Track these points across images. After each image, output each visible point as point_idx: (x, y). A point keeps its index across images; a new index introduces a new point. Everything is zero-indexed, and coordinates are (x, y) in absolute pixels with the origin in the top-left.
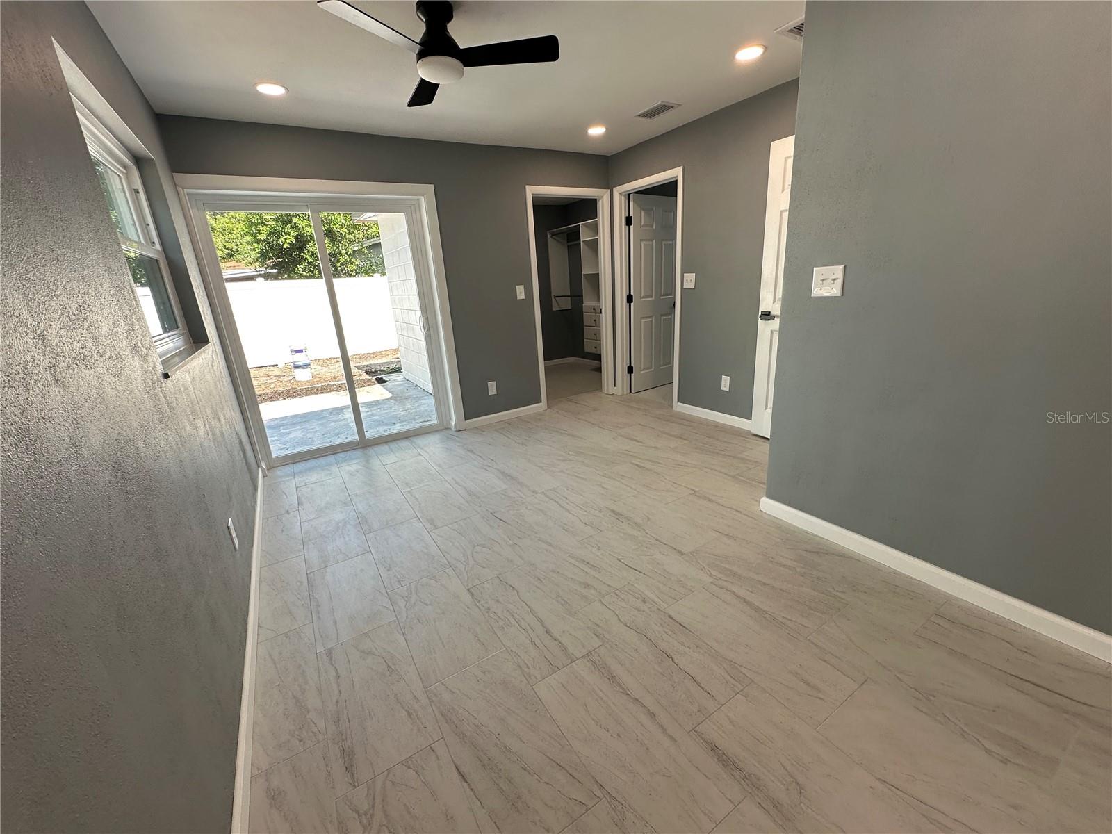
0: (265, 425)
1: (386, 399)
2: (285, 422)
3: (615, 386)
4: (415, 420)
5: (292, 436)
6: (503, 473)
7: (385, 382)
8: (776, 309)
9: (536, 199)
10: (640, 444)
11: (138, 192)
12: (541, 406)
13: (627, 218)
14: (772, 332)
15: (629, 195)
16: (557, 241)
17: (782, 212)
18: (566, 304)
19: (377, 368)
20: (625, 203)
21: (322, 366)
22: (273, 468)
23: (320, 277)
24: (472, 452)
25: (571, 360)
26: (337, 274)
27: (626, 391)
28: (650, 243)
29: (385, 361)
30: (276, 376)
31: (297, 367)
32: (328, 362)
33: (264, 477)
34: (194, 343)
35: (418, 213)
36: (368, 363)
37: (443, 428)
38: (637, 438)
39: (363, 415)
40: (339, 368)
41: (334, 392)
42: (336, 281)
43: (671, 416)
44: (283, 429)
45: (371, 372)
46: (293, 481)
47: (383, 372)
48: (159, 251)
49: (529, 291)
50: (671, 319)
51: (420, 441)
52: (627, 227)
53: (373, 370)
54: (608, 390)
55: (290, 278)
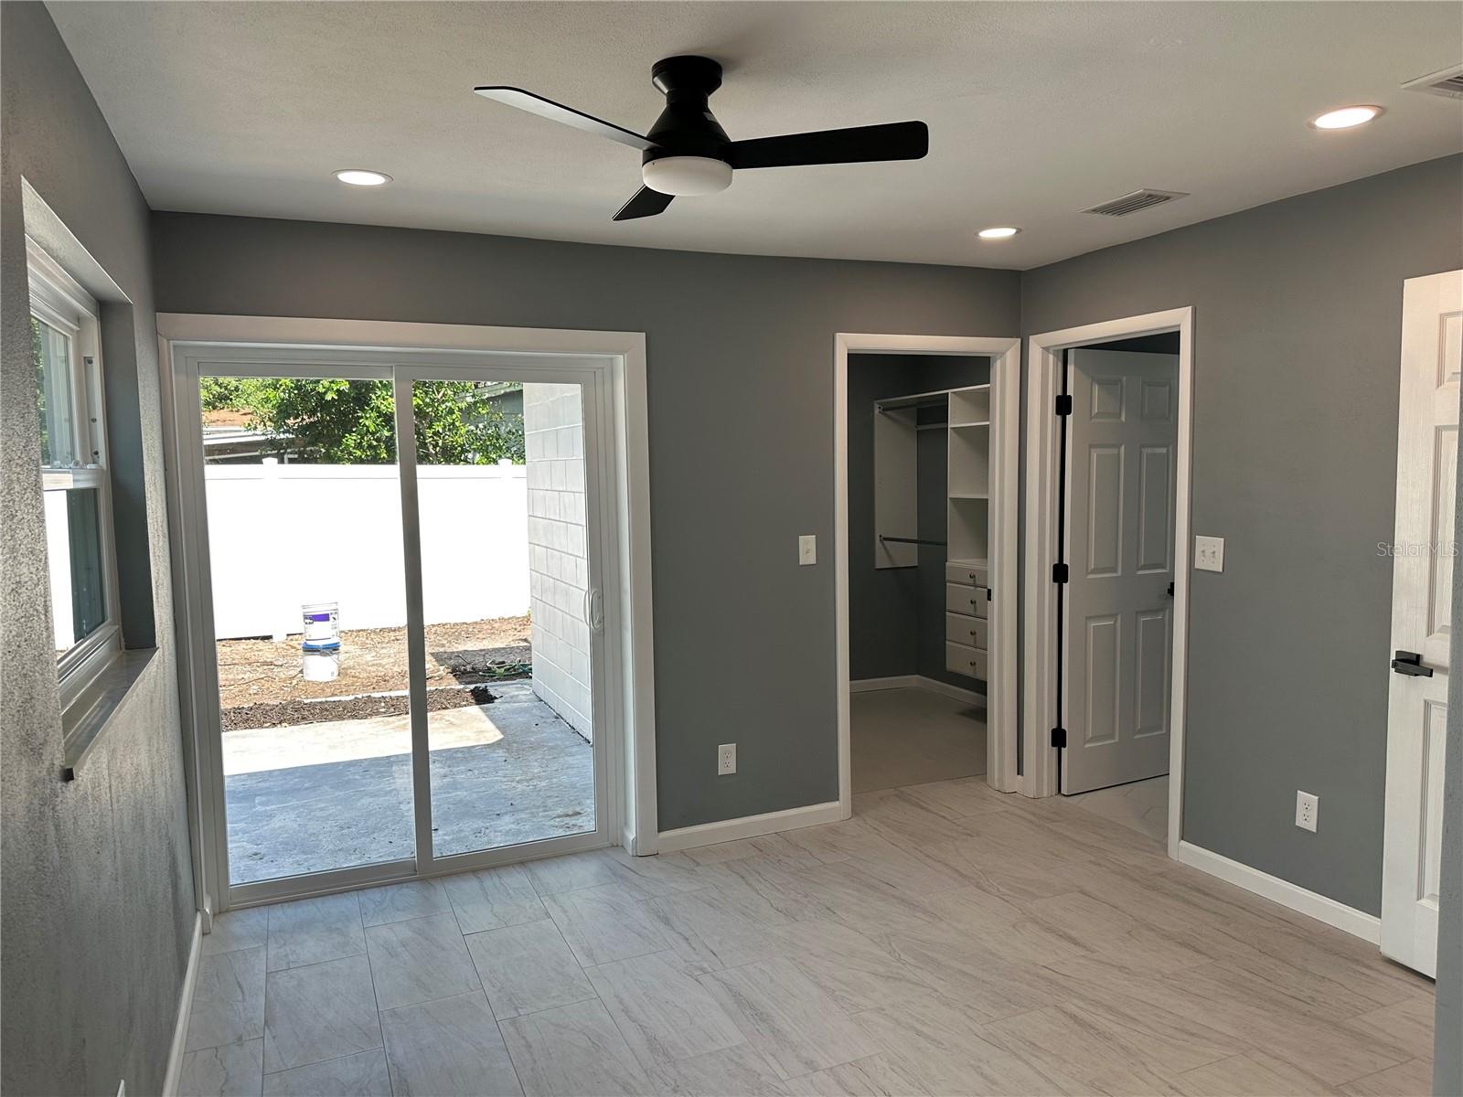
0: (226, 789)
1: (489, 746)
2: (267, 784)
3: (1020, 771)
4: (546, 809)
5: (276, 823)
6: (736, 995)
7: (491, 699)
8: (1437, 650)
9: (855, 359)
10: (1081, 952)
11: (90, 362)
12: (836, 810)
13: (1058, 398)
14: (1427, 705)
15: (1065, 351)
16: (894, 420)
17: (1438, 430)
18: (907, 556)
19: (479, 662)
20: (1055, 365)
21: (363, 646)
22: (227, 911)
23: (391, 461)
24: (667, 921)
25: (914, 681)
26: (424, 459)
27: (1048, 788)
28: (1115, 451)
29: (498, 645)
30: (265, 663)
31: (310, 650)
32: (377, 638)
33: (203, 934)
34: (127, 649)
35: (608, 386)
36: (461, 648)
37: (607, 844)
38: (1073, 933)
39: (434, 783)
40: (398, 660)
41: (379, 719)
42: (422, 471)
43: (1161, 875)
44: (262, 804)
45: (465, 672)
46: (263, 954)
47: (489, 674)
48: (103, 470)
49: (826, 549)
50: (1163, 619)
51: (551, 875)
52: (1059, 417)
53: (469, 668)
54: (1001, 780)
55: (330, 459)
